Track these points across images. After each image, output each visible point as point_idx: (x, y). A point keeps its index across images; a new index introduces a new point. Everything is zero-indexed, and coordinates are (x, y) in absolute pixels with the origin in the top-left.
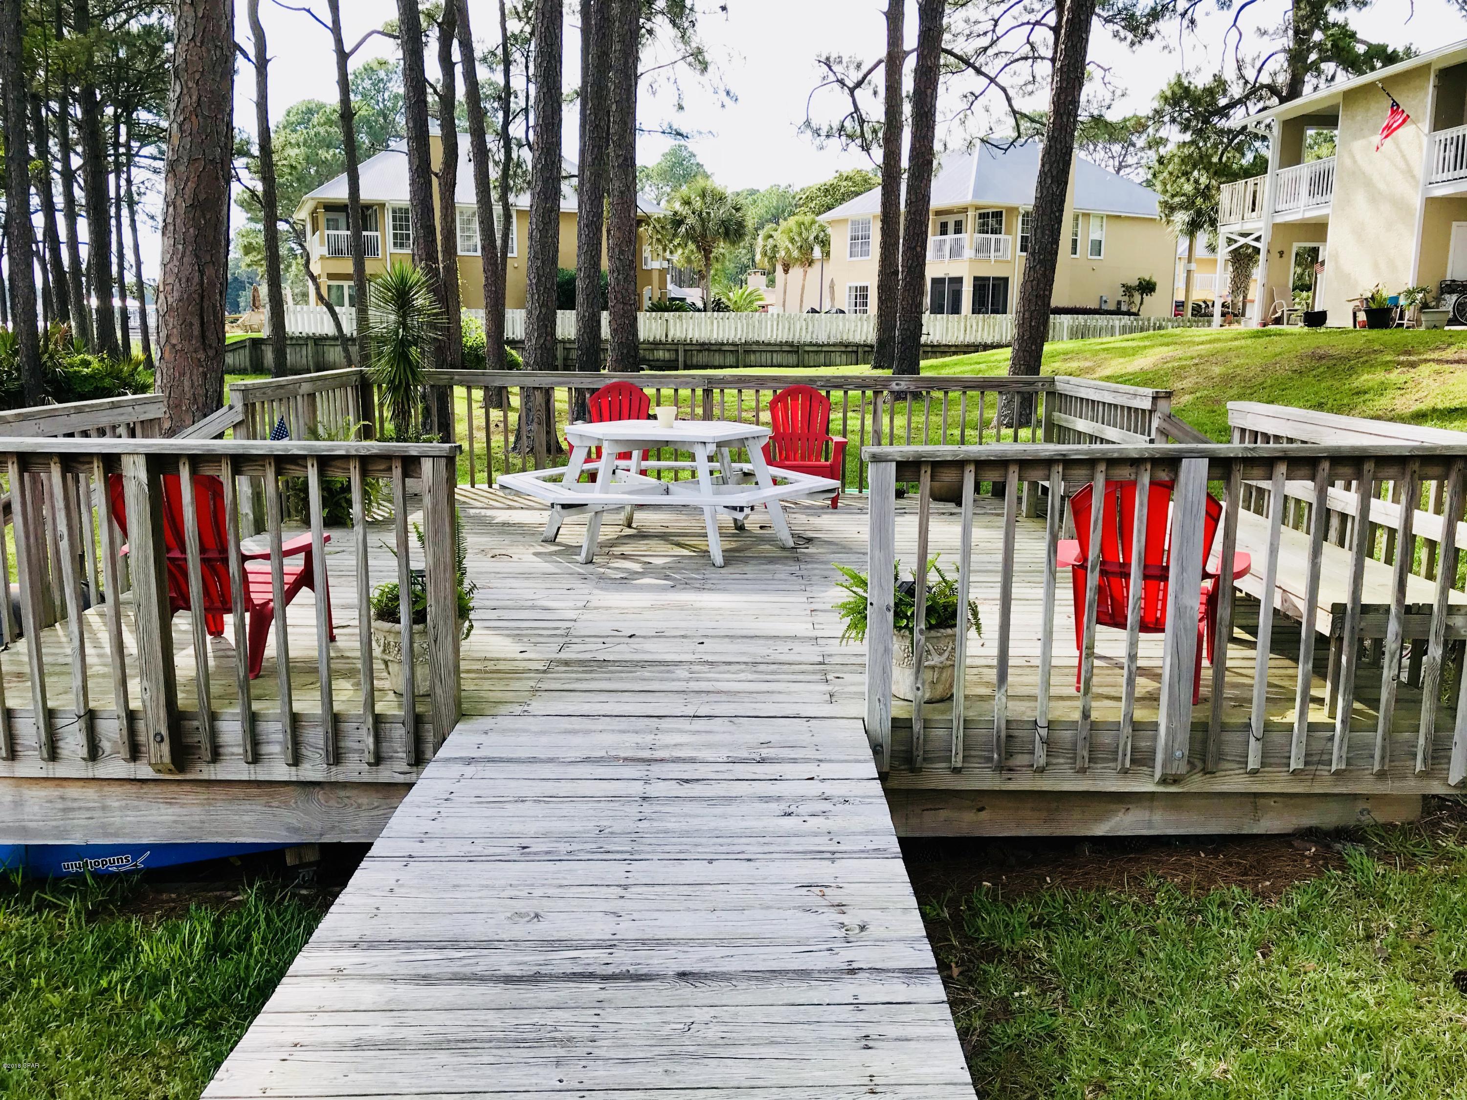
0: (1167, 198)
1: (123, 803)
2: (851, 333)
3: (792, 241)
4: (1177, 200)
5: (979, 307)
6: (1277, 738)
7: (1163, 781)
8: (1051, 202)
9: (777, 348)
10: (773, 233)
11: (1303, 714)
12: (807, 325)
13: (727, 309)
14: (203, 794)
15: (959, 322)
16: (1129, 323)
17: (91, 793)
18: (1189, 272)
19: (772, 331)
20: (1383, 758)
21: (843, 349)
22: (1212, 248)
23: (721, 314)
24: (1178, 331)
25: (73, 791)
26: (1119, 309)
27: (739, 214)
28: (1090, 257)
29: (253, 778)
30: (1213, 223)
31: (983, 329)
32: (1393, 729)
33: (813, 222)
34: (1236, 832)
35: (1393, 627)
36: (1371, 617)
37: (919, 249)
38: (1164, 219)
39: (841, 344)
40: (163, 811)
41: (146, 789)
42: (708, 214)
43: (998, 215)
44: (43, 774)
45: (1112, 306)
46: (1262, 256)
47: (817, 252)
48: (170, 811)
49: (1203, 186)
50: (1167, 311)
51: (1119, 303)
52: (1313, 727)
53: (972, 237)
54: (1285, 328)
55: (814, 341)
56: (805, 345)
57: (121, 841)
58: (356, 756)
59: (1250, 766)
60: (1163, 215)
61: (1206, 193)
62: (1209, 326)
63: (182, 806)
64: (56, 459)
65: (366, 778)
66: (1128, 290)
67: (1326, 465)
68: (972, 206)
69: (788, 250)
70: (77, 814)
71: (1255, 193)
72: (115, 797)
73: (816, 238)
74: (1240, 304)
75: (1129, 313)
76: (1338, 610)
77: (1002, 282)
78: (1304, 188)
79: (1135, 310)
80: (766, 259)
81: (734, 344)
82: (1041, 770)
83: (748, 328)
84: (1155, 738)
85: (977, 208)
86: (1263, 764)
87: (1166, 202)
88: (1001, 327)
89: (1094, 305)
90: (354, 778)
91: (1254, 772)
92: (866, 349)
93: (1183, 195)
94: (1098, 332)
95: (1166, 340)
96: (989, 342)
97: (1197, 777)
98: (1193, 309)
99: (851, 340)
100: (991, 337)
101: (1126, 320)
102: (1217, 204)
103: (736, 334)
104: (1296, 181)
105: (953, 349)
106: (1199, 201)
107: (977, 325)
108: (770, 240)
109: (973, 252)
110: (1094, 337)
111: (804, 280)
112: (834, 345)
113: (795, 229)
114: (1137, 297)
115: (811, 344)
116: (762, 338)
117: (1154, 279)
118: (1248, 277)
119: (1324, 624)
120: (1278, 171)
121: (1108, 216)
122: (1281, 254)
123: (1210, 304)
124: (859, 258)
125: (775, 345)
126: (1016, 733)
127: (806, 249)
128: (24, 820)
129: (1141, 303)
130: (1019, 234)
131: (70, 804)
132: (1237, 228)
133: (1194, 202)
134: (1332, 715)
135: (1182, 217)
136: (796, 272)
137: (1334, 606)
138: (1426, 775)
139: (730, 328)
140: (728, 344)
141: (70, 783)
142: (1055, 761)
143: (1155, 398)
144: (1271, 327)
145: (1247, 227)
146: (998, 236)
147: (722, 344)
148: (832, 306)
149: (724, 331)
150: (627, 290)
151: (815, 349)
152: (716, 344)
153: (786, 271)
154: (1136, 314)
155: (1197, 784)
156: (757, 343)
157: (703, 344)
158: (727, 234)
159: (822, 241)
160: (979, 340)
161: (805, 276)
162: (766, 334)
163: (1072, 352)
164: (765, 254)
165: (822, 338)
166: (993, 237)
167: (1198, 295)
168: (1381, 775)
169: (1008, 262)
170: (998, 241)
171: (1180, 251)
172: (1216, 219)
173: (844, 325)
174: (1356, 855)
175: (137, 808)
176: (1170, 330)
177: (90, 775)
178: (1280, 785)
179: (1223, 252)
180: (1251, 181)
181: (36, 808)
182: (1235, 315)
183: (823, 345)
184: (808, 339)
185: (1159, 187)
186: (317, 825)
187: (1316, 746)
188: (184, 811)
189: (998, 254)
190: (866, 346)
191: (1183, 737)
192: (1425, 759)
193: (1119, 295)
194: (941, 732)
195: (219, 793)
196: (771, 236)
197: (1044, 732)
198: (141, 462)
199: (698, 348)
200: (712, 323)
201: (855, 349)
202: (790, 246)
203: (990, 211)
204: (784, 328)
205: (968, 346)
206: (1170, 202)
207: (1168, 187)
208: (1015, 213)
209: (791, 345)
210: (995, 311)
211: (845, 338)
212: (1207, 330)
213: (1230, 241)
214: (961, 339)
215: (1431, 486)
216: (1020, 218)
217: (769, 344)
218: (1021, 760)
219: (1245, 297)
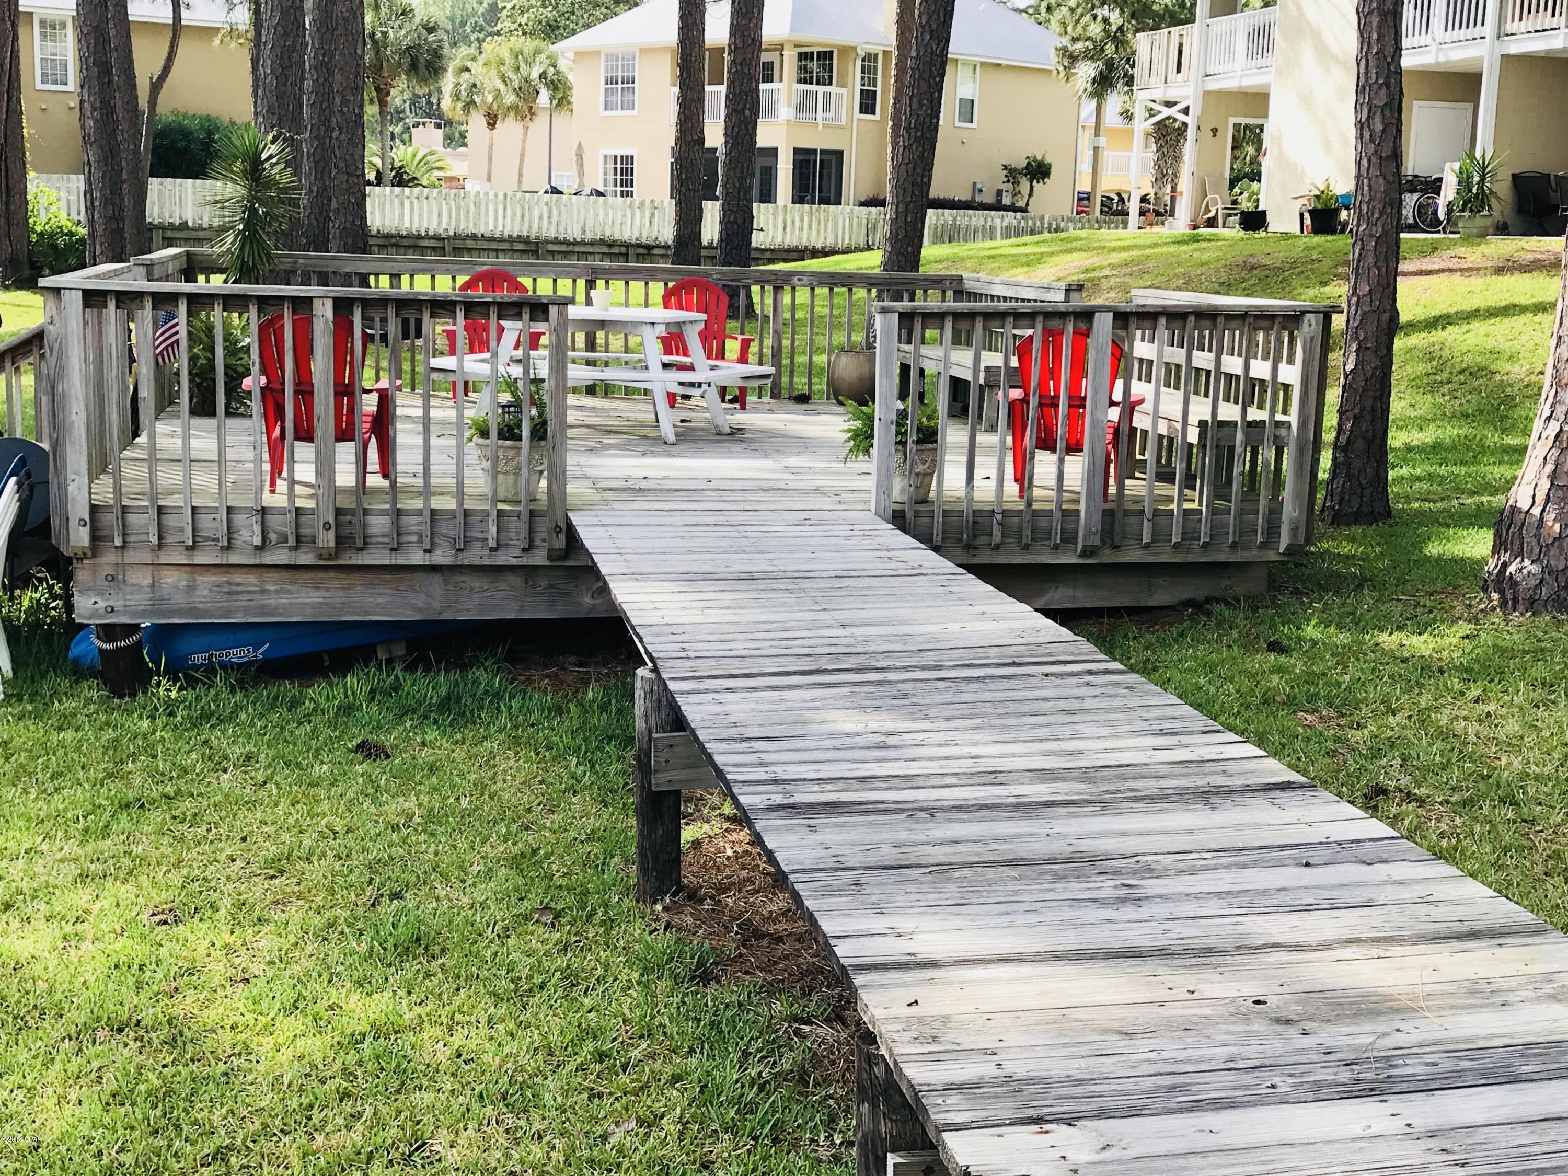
0: (1065, 41)
1: (278, 587)
2: (617, 227)
3: (504, 79)
4: (1080, 46)
5: (801, 194)
6: (1163, 521)
7: (1083, 554)
8: (931, 63)
9: (506, 246)
10: (469, 64)
11: (1179, 505)
12: (550, 212)
13: (412, 182)
14: (346, 579)
15: (775, 215)
16: (1015, 222)
17: (252, 579)
18: (1096, 149)
19: (496, 219)
20: (1234, 533)
21: (606, 250)
22: (1128, 116)
23: (407, 190)
24: (1084, 233)
25: (238, 578)
26: (999, 201)
27: (431, 38)
28: (958, 124)
29: (393, 562)
30: (1130, 81)
31: (810, 227)
32: (1241, 512)
33: (537, 52)
34: (1136, 605)
35: (1239, 436)
36: (1225, 430)
37: (747, 112)
38: (1062, 74)
39: (602, 242)
40: (311, 594)
41: (299, 575)
42: (384, 34)
43: (826, 56)
44: (218, 561)
45: (989, 198)
46: (1191, 133)
47: (544, 98)
48: (317, 594)
49: (1114, 28)
50: (1067, 207)
51: (999, 193)
52: (1187, 512)
53: (790, 87)
54: (1219, 231)
55: (561, 237)
56: (547, 242)
57: (275, 620)
58: (479, 544)
59: (1144, 541)
60: (1061, 68)
61: (1118, 38)
62: (1125, 228)
63: (328, 590)
64: (255, 301)
65: (486, 562)
66: (1012, 174)
67: (1192, 318)
68: (789, 41)
69: (498, 95)
70: (240, 597)
71: (1181, 45)
72: (272, 583)
73: (543, 76)
74: (1168, 199)
75: (1013, 209)
76: (1203, 424)
77: (833, 158)
78: (1241, 44)
79: (1021, 204)
80: (460, 105)
81: (437, 238)
82: (997, 547)
83: (458, 214)
84: (1077, 522)
85: (796, 46)
86: (1153, 541)
87: (1065, 49)
88: (836, 224)
89: (963, 195)
90: (477, 562)
91: (1147, 546)
92: (641, 251)
93: (1088, 39)
94: (970, 234)
95: (1069, 246)
96: (819, 246)
97: (1107, 552)
98: (1103, 205)
99: (617, 236)
100: (822, 240)
101: (1011, 218)
102: (1134, 53)
103: (439, 224)
104: (1232, 33)
105: (768, 255)
106: (1110, 49)
107: (802, 220)
108: (466, 75)
109: (792, 111)
110: (966, 240)
111: (524, 141)
112: (592, 243)
113: (509, 60)
114: (1025, 185)
115: (556, 241)
116: (481, 230)
117: (1048, 160)
118: (1177, 158)
119: (1193, 436)
120: (1209, 21)
121: (982, 64)
122: (1215, 131)
123: (1125, 196)
124: (619, 112)
125: (502, 240)
126: (980, 520)
127: (527, 92)
128: (194, 602)
129: (1030, 195)
130: (858, 87)
131: (234, 588)
132: (1159, 94)
133: (1102, 50)
134: (1201, 504)
135: (1087, 71)
136: (509, 127)
137: (1200, 422)
138: (1263, 546)
139: (430, 212)
140: (427, 237)
141: (236, 569)
142: (1007, 541)
143: (1068, 291)
144: (1204, 231)
145: (1171, 96)
146: (827, 89)
147: (419, 237)
148: (581, 184)
149: (420, 216)
150: (352, 155)
151: (563, 248)
152: (407, 237)
153: (492, 125)
154: (1024, 210)
155: (1107, 557)
156: (474, 237)
157: (388, 236)
158: (414, 67)
159: (552, 81)
160: (805, 242)
161: (526, 134)
162: (487, 223)
163: (947, 259)
164: (457, 97)
165: (573, 232)
166: (821, 89)
167: (1108, 184)
168: (1234, 546)
169: (841, 127)
170: (827, 96)
171: (1084, 114)
172: (1132, 77)
173: (607, 214)
174: (1218, 608)
175: (289, 592)
176: (1072, 233)
177: (257, 562)
178: (1165, 556)
179: (1142, 125)
180: (1175, 30)
181: (206, 592)
182: (1158, 214)
183: (575, 243)
184: (552, 234)
185: (1055, 25)
186: (437, 605)
187: (1191, 526)
188: (328, 594)
189: (827, 115)
190: (639, 246)
191: (1097, 517)
192: (1263, 533)
193: (999, 180)
194: (925, 520)
195: (357, 578)
196: (468, 70)
197: (999, 517)
198: (329, 304)
199: (380, 242)
200: (402, 205)
201: (623, 250)
202: (501, 86)
203: (815, 50)
204: (514, 215)
205: (789, 251)
206: (1071, 48)
207: (1069, 29)
208: (852, 55)
209: (526, 241)
210: (824, 201)
211: (608, 233)
212: (1120, 232)
213: (1151, 113)
214: (779, 240)
215: (1261, 336)
216: (859, 63)
217: (492, 239)
218: (983, 540)
219: (1174, 189)
